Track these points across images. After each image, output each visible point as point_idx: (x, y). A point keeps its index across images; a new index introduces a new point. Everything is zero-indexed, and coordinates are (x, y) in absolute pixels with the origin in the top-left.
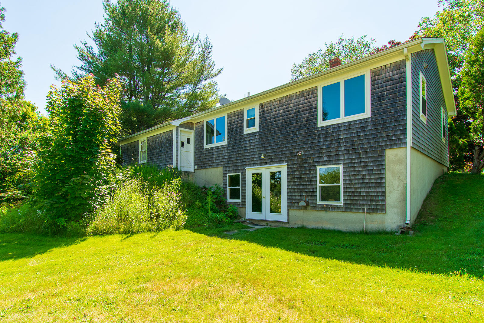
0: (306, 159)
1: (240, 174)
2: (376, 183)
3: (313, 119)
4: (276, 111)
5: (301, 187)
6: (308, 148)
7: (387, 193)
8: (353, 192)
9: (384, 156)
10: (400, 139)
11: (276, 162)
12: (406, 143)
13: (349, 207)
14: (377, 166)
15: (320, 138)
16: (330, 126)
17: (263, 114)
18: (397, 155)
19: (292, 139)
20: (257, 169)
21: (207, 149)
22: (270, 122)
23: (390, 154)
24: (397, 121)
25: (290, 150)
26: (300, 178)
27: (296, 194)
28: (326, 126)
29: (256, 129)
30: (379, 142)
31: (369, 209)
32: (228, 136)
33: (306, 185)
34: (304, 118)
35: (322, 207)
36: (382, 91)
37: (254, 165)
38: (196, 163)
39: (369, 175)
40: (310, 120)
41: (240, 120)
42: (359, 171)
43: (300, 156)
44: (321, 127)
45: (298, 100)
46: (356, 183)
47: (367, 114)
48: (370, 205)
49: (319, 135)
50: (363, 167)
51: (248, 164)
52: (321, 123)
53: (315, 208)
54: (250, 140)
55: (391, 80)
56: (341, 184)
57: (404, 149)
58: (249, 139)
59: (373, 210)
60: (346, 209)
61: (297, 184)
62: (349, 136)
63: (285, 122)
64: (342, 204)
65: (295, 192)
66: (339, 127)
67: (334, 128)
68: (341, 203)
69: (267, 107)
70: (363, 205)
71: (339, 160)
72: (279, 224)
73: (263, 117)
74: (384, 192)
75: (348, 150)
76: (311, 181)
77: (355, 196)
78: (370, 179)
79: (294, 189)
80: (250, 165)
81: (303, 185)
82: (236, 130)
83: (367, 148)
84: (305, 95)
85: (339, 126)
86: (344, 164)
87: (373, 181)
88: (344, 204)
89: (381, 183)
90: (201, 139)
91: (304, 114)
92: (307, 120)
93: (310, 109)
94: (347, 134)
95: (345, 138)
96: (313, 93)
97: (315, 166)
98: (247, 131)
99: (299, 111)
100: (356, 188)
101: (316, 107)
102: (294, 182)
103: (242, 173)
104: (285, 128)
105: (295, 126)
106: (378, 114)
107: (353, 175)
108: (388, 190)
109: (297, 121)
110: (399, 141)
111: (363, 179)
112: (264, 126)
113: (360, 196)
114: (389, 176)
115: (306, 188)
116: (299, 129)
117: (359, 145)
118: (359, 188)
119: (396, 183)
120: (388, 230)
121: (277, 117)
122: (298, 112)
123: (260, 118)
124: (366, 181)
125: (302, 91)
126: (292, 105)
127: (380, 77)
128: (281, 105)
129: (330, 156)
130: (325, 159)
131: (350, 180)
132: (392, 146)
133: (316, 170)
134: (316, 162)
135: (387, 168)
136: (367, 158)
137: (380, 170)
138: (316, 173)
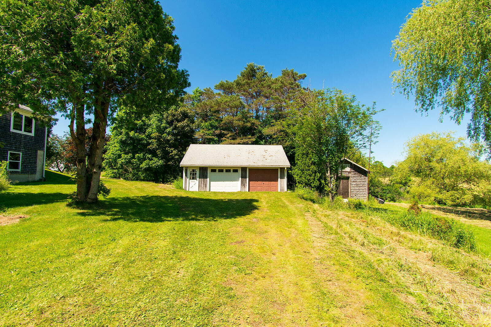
2: (34, 163)
3: (8, 126)
8: (25, 165)
9: (37, 152)
13: (23, 172)
14: (35, 156)
18: (41, 153)
23: (39, 152)
24: (43, 141)
28: (15, 133)
30: (36, 147)
31: (31, 173)
36: (38, 128)
39: (32, 159)
40: (6, 126)
42: (28, 157)
44: (13, 132)
46: (26, 162)
47: (33, 134)
48: (31, 171)
49: (11, 136)
50: (30, 155)
52: (12, 130)
56: (20, 161)
57: (43, 152)
59: (32, 173)
66: (22, 136)
67: (19, 135)
68: (19, 170)
70: (29, 171)
71: (20, 150)
74: (36, 166)
75: (24, 147)
76: (4, 158)
77: (26, 167)
83: (32, 148)
88: (21, 171)
89: (36, 163)
93: (7, 120)
94: (24, 140)
97: (7, 151)
101: (10, 121)
107: (25, 158)
108: (37, 165)
110: (42, 148)
111: (29, 160)
113: (28, 167)
114: (38, 160)
117: (29, 146)
118: (28, 164)
119: (40, 163)
120: (36, 180)
124: (31, 161)
129: (16, 148)
130: (13, 148)
131: (24, 160)
132: (40, 149)
133: (8, 153)
134: (8, 149)
135: (38, 157)
136: (32, 152)
137: (35, 158)
138: (8, 155)
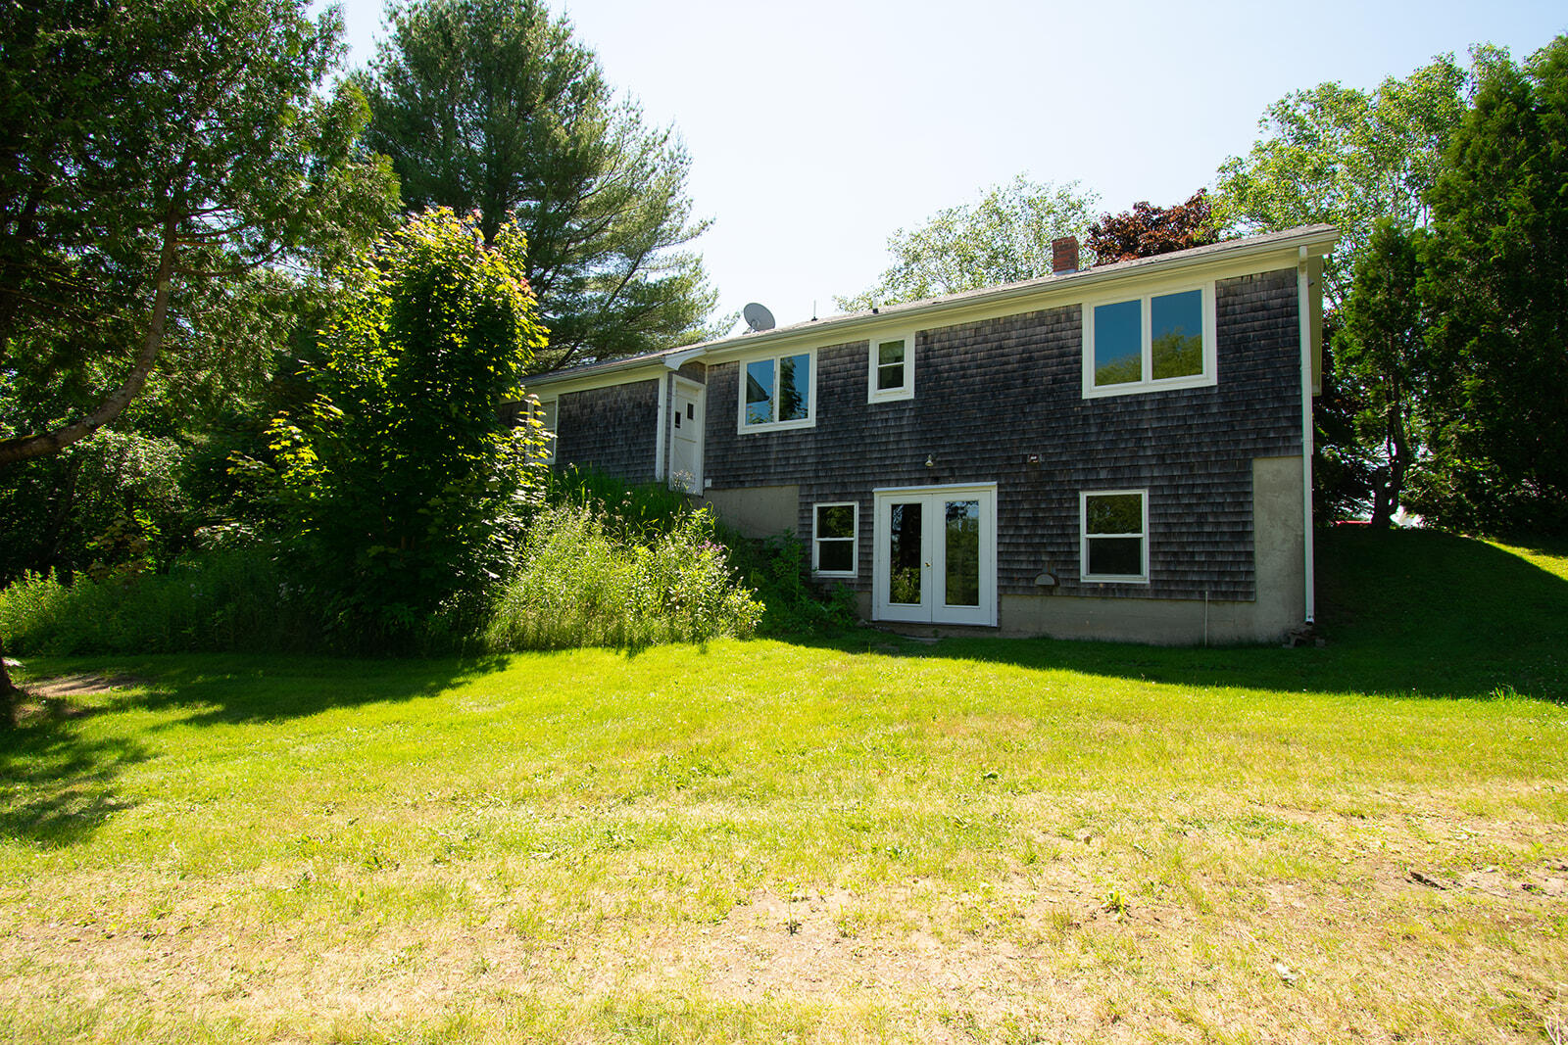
0: (1050, 474)
1: (856, 505)
2: (1232, 534)
3: (1071, 380)
4: (966, 353)
5: (1037, 540)
6: (1055, 447)
7: (1258, 558)
8: (1175, 554)
9: (1250, 473)
10: (1288, 439)
11: (967, 478)
12: (1300, 447)
13: (1161, 588)
14: (1233, 494)
15: (1089, 425)
16: (1114, 398)
17: (927, 357)
18: (1279, 471)
19: (1012, 424)
20: (907, 495)
21: (747, 435)
22: (948, 378)
23: (1265, 471)
24: (1280, 398)
25: (1005, 450)
26: (1035, 519)
27: (1022, 558)
28: (1106, 399)
29: (907, 391)
30: (1237, 442)
31: (1214, 593)
32: (818, 406)
33: (1052, 535)
34: (1046, 374)
35: (1094, 588)
36: (1244, 331)
37: (898, 482)
38: (709, 471)
39: (1215, 514)
40: (1062, 381)
41: (857, 368)
42: (1189, 505)
43: (1034, 466)
44: (1092, 400)
45: (1030, 331)
46: (1181, 533)
47: (1208, 376)
48: (1217, 583)
49: (1086, 418)
50: (1201, 496)
51: (881, 481)
52: (1090, 390)
53: (1076, 589)
54: (887, 420)
55: (1264, 308)
56: (1145, 535)
57: (1296, 460)
58: (885, 416)
59: (1224, 593)
60: (1157, 592)
61: (1025, 532)
62: (1163, 424)
63: (992, 381)
64: (1148, 582)
65: (1019, 553)
66: (1139, 403)
67: (1126, 405)
68: (1144, 577)
69: (940, 341)
70: (1201, 583)
71: (1139, 479)
72: (970, 633)
73: (928, 366)
74: (1251, 554)
75: (1161, 457)
76: (1063, 527)
77: (1180, 563)
78: (1218, 524)
79: (1018, 545)
80: (888, 483)
81: (1042, 536)
82: (844, 391)
83: (1208, 455)
84: (1049, 320)
85: (1138, 400)
86: (1152, 488)
87: (1225, 529)
88: (1151, 581)
89: (1243, 534)
90: (728, 410)
91: (1046, 366)
92: (1054, 381)
93: (1063, 355)
94: (1159, 419)
95: (1154, 430)
96: (1069, 319)
97: (1076, 492)
98: (876, 395)
99: (1030, 359)
100: (1182, 544)
101: (1079, 353)
102: (1018, 527)
103: (861, 502)
104: (993, 396)
105: (1022, 394)
106: (1234, 379)
107: (1173, 515)
108: (1259, 549)
109: (1025, 381)
110: (1284, 442)
111: (1200, 524)
112: (930, 388)
113: (1192, 563)
114: (1261, 519)
115: (1051, 544)
116: (1032, 401)
117: (1189, 445)
118: (1190, 544)
119: (1279, 533)
120: (1262, 638)
121: (969, 368)
122: (1028, 360)
123: (917, 367)
124: (1207, 529)
125: (1042, 312)
126: (1012, 342)
127: (1238, 300)
128: (980, 339)
129: (1115, 470)
130: (1103, 475)
131: (1167, 525)
132: (1268, 451)
133: (1078, 499)
134: (1077, 482)
135: (1256, 499)
136: (1210, 475)
137: (1241, 504)
138: (1077, 508)
